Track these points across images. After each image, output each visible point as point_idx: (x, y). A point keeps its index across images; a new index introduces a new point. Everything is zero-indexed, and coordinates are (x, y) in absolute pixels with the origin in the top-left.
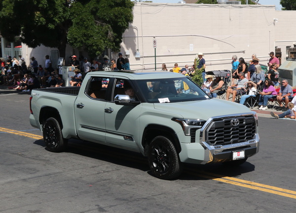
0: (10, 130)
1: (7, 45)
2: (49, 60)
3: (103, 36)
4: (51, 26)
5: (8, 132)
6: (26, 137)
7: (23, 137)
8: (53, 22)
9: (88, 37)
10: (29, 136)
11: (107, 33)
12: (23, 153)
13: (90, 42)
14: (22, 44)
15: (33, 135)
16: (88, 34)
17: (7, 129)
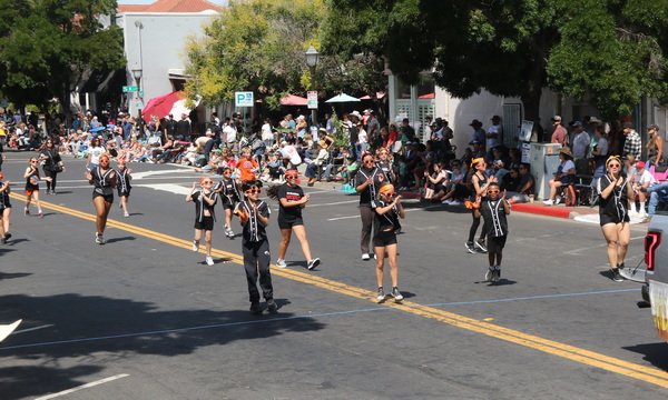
1: (403, 93)
3: (636, 67)
4: (508, 45)
8: (513, 34)
9: (597, 68)
11: (647, 59)
13: (603, 82)
14: (437, 88)
16: (599, 63)
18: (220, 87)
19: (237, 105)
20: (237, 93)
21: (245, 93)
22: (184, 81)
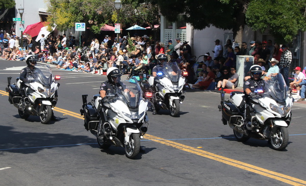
0: (156, 137)
2: (219, 46)
3: (297, 14)
5: (152, 140)
6: (175, 148)
7: (170, 148)
9: (275, 15)
10: (178, 147)
11: (303, 10)
12: (166, 168)
13: (277, 22)
15: (184, 146)
16: (275, 11)
17: (152, 136)
18: (67, 20)
19: (76, 30)
20: (76, 24)
21: (81, 24)
22: (47, 16)
